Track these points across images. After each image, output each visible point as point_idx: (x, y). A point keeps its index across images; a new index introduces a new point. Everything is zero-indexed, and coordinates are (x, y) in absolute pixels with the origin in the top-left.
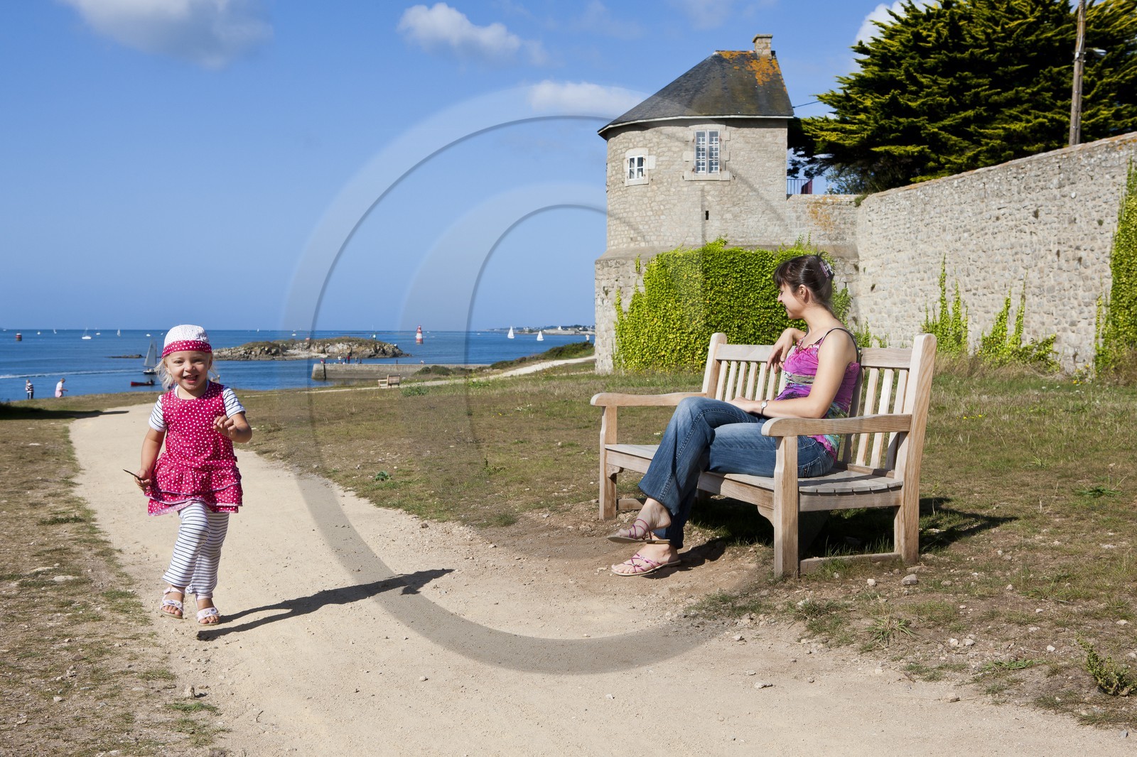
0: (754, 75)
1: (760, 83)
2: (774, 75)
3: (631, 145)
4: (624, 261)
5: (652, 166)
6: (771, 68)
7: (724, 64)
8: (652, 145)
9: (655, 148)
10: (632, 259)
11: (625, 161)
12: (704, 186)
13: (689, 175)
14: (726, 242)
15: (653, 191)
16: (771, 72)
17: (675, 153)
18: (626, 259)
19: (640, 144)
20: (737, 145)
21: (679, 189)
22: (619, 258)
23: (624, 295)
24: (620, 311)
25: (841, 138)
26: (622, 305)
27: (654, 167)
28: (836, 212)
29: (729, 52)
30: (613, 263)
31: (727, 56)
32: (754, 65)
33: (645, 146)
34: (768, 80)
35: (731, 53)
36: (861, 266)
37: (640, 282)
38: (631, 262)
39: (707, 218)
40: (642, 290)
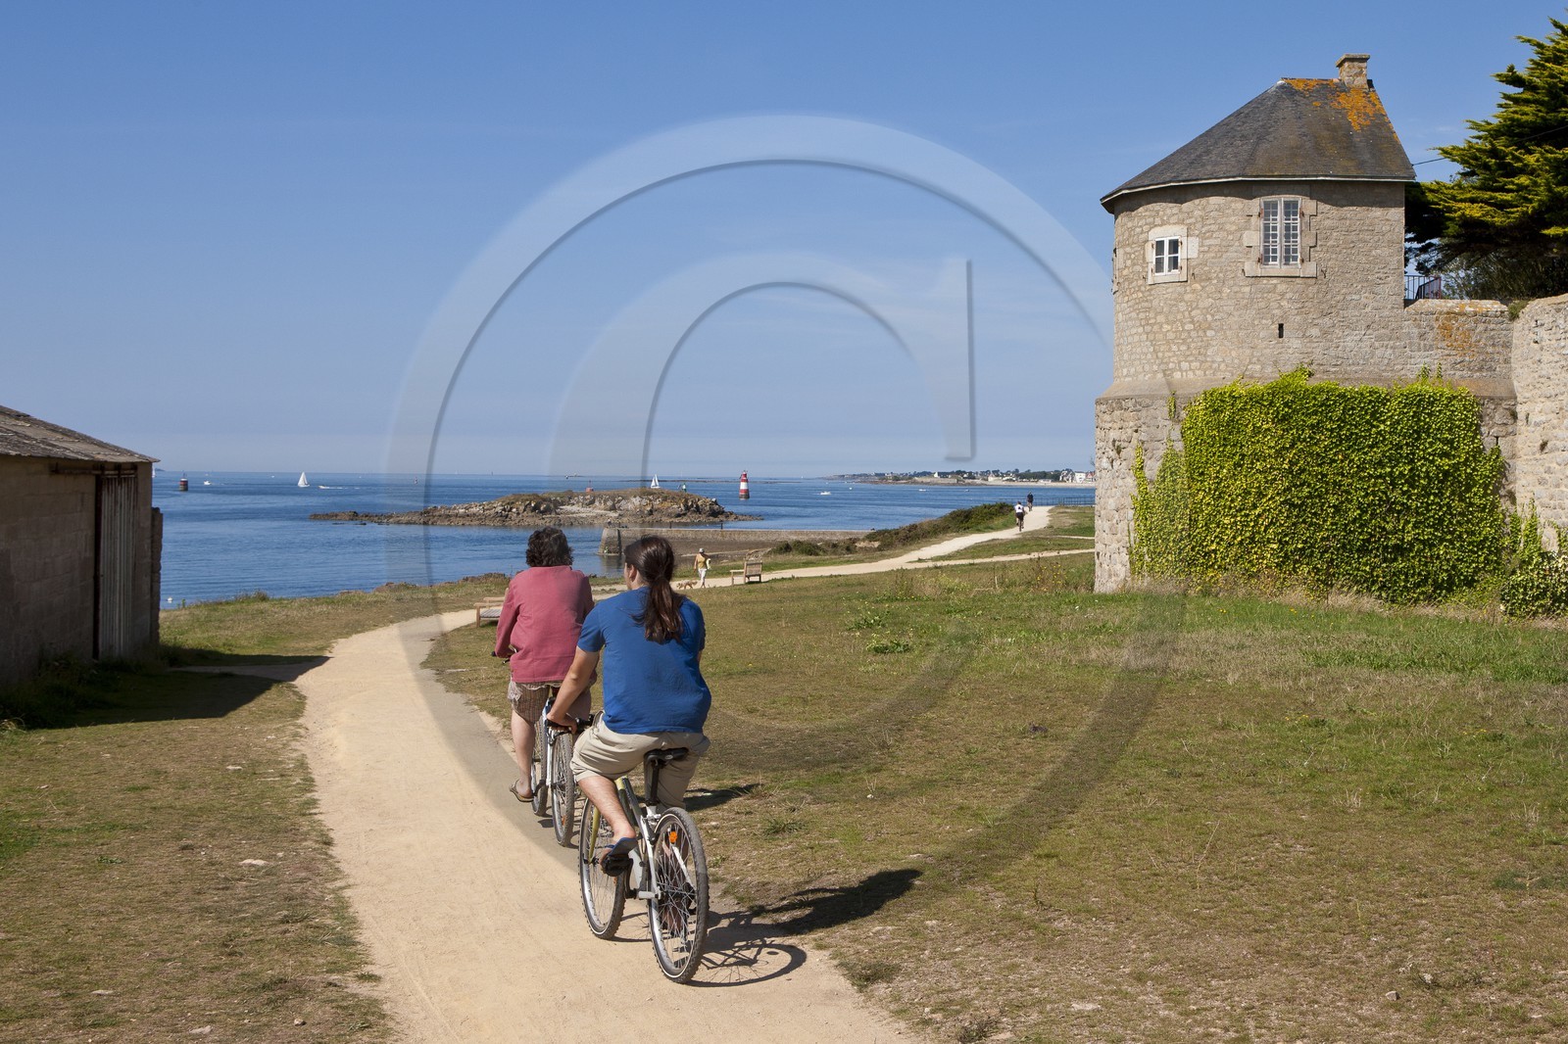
0: (1344, 117)
1: (1357, 128)
2: (1375, 115)
3: (1158, 221)
4: (1148, 401)
5: (1194, 254)
6: (1369, 106)
7: (1297, 98)
8: (1193, 220)
9: (1198, 226)
10: (1162, 398)
11: (1148, 246)
12: (1275, 285)
13: (1251, 267)
14: (1310, 375)
15: (1194, 291)
16: (1370, 110)
17: (1229, 233)
18: (1153, 397)
19: (1173, 219)
20: (1328, 223)
21: (1236, 289)
22: (1139, 396)
23: (1149, 454)
24: (1141, 481)
25: (1487, 214)
26: (1146, 470)
27: (1195, 255)
28: (1481, 327)
29: (1303, 81)
30: (1130, 404)
31: (1301, 87)
32: (1343, 100)
33: (1181, 222)
34: (1368, 122)
35: (1306, 82)
36: (1521, 410)
37: (1176, 434)
38: (1162, 402)
39: (1281, 335)
40: (1179, 446)
